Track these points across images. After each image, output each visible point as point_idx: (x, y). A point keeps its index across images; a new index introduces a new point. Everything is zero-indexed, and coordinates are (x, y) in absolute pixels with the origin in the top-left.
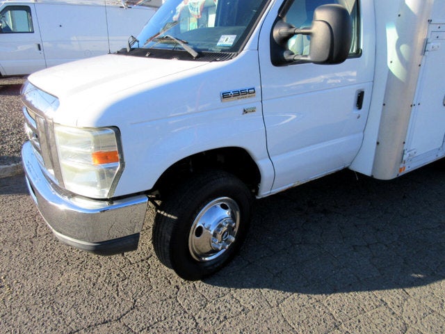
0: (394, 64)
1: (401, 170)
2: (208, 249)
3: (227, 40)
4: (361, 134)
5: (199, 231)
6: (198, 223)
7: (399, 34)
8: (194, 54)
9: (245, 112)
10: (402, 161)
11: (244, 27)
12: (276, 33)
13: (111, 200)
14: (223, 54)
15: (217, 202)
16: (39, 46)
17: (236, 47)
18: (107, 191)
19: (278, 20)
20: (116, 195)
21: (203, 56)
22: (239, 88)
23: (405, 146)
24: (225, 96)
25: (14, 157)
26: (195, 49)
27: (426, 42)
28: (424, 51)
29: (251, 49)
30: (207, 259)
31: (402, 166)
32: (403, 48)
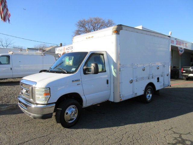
0: (114, 74)
1: (121, 100)
2: (70, 119)
3: (74, 69)
4: (110, 91)
5: (67, 113)
6: (67, 111)
7: (114, 67)
8: (66, 72)
9: (78, 85)
10: (120, 97)
11: (78, 66)
12: (84, 68)
13: (47, 104)
14: (73, 72)
15: (71, 106)
16: (11, 68)
17: (76, 71)
18: (46, 102)
19: (85, 65)
20: (48, 103)
21: (68, 73)
22: (76, 79)
23: (121, 93)
24: (73, 81)
25: (6, 104)
26: (67, 71)
27: (120, 69)
28: (120, 71)
29: (79, 71)
30: (69, 122)
31: (121, 98)
32: (115, 70)
